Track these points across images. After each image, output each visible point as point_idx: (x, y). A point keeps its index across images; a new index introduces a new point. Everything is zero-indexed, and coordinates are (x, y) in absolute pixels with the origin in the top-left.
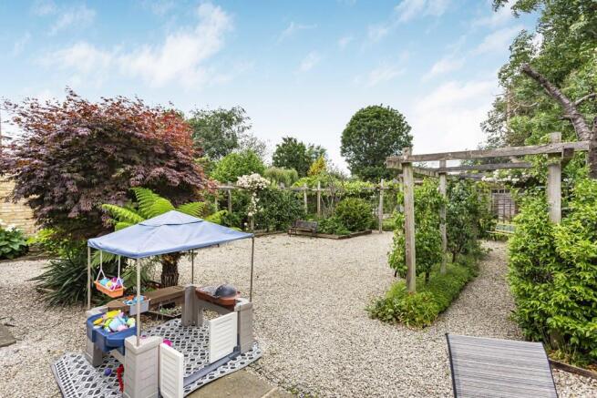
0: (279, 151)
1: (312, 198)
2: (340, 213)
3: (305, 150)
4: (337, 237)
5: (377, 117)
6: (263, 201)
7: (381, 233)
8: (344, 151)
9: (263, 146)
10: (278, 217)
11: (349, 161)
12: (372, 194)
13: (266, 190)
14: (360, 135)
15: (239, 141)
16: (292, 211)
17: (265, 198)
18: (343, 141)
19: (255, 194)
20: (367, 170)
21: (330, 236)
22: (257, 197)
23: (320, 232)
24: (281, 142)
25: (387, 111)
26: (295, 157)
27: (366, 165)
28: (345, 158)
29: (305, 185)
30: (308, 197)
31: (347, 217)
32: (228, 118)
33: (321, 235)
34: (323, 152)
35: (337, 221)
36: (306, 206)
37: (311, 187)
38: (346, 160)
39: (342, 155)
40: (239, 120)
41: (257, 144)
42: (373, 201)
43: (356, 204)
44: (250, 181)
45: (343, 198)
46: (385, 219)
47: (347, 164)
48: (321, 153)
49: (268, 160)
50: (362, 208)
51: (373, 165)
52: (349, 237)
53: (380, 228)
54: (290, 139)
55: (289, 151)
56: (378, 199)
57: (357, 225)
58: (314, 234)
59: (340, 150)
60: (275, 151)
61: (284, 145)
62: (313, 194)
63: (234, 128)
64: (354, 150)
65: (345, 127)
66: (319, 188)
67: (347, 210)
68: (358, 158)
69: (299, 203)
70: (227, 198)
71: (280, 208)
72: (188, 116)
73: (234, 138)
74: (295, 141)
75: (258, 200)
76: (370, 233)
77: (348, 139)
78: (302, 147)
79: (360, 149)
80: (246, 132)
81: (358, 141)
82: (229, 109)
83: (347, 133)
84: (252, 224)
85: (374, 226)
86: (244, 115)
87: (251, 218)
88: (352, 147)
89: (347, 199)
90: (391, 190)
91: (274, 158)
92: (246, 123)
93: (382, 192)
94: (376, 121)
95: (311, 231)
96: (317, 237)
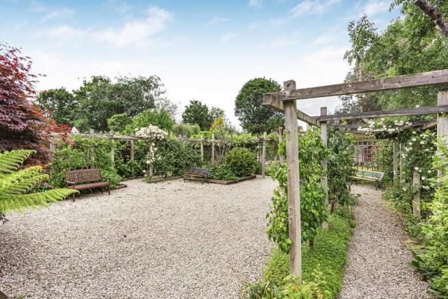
0: (187, 111)
1: (207, 148)
2: (229, 160)
3: (207, 111)
4: (226, 182)
5: (262, 86)
6: (162, 150)
7: (264, 177)
8: (237, 112)
9: (175, 107)
10: (176, 165)
11: (241, 120)
12: (257, 145)
13: (165, 140)
14: (249, 100)
15: (156, 103)
16: (189, 159)
17: (163, 148)
18: (237, 104)
19: (153, 144)
20: (255, 126)
21: (219, 181)
22: (155, 147)
23: (211, 178)
24: (189, 104)
25: (269, 82)
26: (199, 116)
27: (254, 123)
28: (238, 117)
29: (202, 136)
30: (204, 147)
31: (235, 164)
32: (146, 84)
33: (211, 180)
34: (222, 113)
35: (226, 168)
36: (202, 154)
37: (207, 138)
38: (239, 119)
39: (236, 115)
40: (156, 86)
41: (170, 105)
42: (258, 150)
43: (242, 153)
44: (148, 132)
45: (232, 148)
46: (267, 165)
47: (240, 122)
48: (221, 113)
49: (178, 118)
50: (248, 156)
51: (259, 123)
52: (236, 182)
53: (263, 173)
54: (196, 102)
55: (195, 111)
56: (262, 149)
57: (243, 171)
58: (206, 179)
59: (234, 111)
60: (184, 111)
61: (191, 107)
62: (209, 144)
63: (152, 92)
64: (245, 111)
65: (238, 94)
66: (213, 140)
67: (235, 158)
68: (248, 117)
69: (196, 153)
70: (130, 147)
71: (177, 157)
72: (114, 82)
73: (152, 100)
74: (200, 104)
75: (156, 149)
76: (255, 177)
77: (240, 102)
78: (205, 109)
79: (249, 111)
80: (162, 96)
81: (247, 105)
82: (147, 77)
83: (240, 98)
84: (151, 171)
85: (258, 172)
86: (159, 83)
87: (149, 166)
88: (243, 109)
89: (235, 149)
90: (272, 141)
91: (183, 117)
92: (162, 89)
93: (264, 143)
94: (261, 89)
95: (203, 177)
96: (208, 182)
